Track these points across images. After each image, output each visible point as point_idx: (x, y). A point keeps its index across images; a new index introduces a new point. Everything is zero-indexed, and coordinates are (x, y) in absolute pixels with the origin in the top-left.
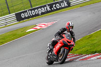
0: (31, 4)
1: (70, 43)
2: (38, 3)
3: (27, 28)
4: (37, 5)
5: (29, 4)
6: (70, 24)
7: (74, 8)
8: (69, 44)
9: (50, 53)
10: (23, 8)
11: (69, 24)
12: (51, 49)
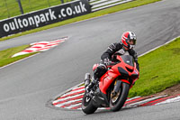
0: (21, 8)
1: (132, 71)
2: (34, 6)
3: (14, 49)
4: (32, 9)
5: (18, 7)
6: (131, 35)
7: (99, 15)
8: (130, 73)
9: (91, 92)
10: (7, 14)
11: (129, 36)
12: (93, 84)
